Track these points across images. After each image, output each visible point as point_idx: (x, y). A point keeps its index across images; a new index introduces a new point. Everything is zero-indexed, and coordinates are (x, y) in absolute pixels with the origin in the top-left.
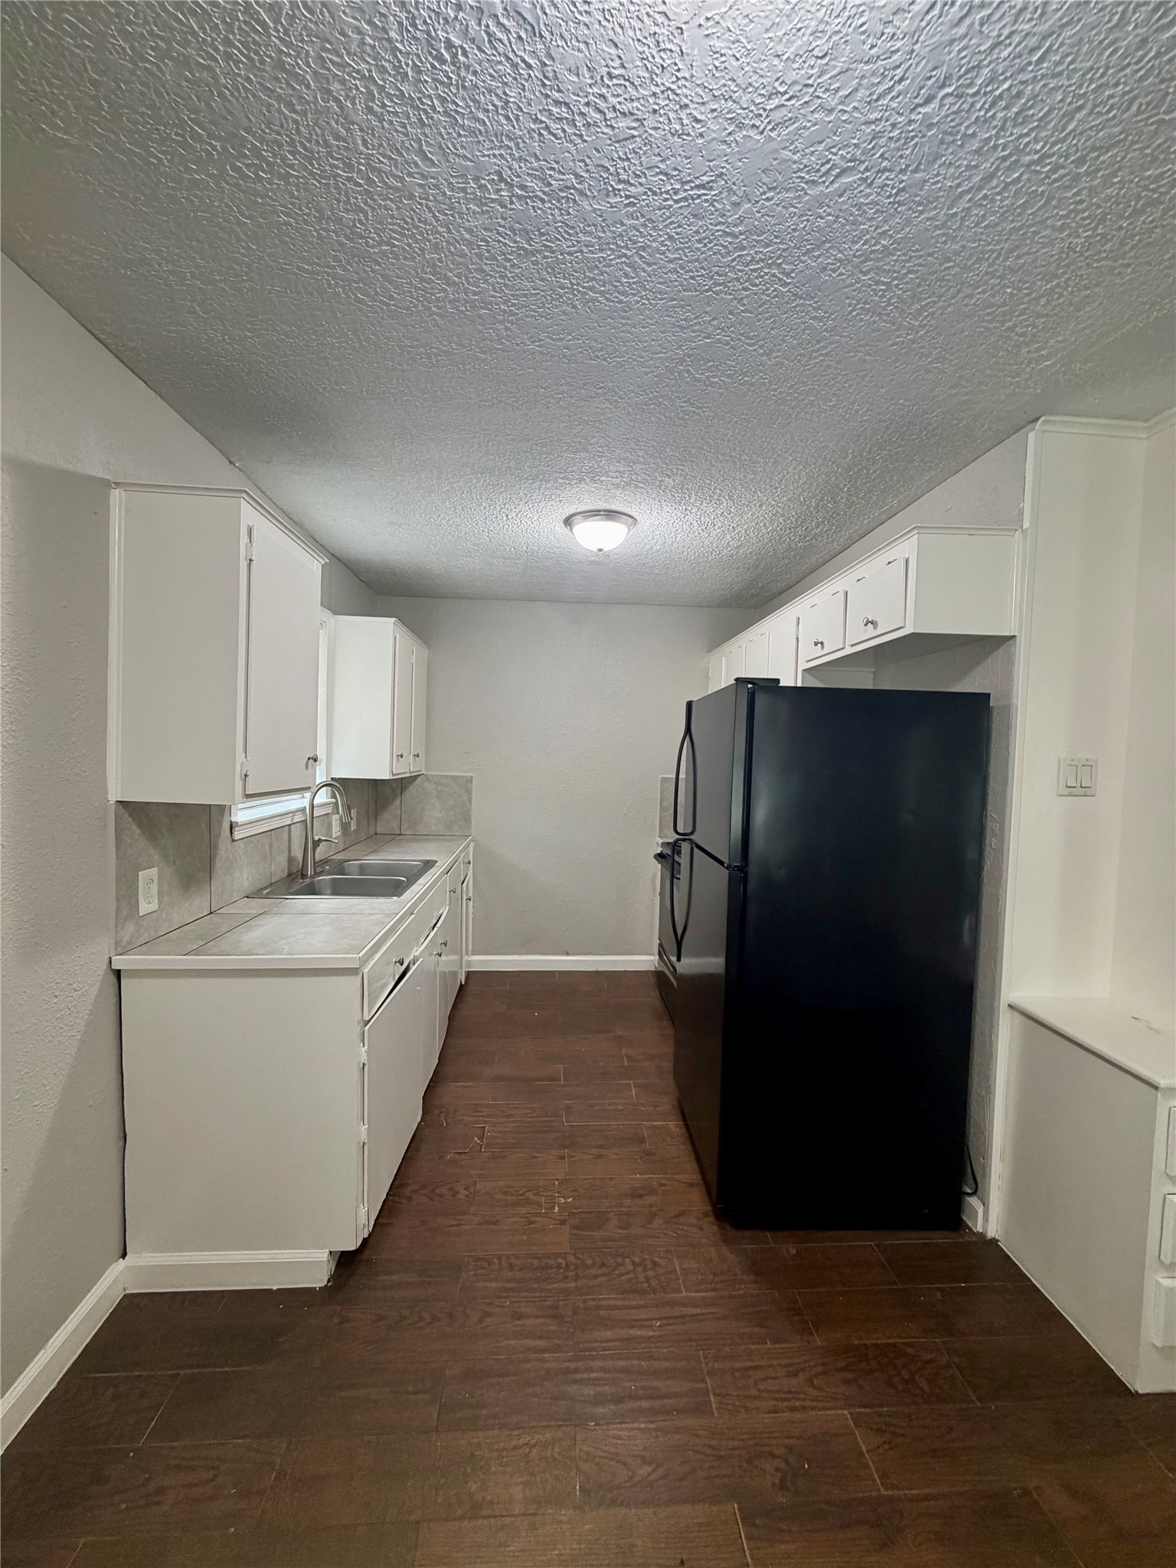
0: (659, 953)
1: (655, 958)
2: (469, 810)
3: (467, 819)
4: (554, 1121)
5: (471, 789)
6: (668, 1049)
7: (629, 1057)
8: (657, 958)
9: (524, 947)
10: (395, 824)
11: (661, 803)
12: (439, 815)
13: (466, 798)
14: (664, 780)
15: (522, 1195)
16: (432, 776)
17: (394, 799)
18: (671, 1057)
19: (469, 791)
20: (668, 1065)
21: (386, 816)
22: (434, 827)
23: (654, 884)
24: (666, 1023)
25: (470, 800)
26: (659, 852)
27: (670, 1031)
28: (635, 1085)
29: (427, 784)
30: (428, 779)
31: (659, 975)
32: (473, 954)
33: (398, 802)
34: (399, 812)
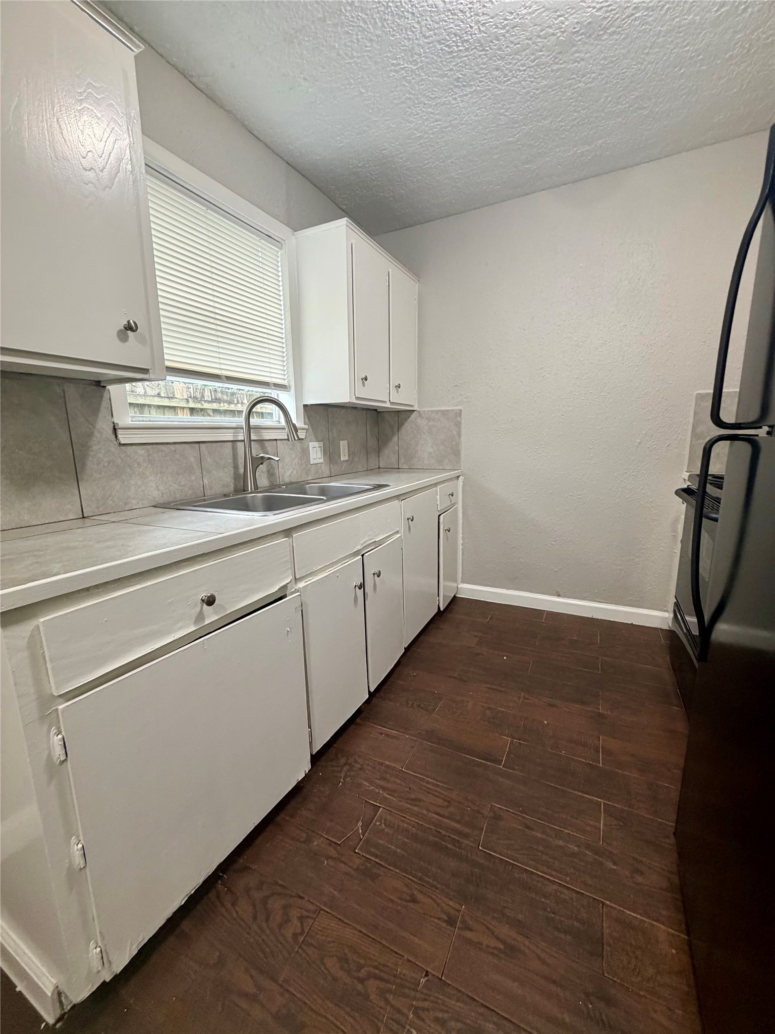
0: (675, 611)
1: (669, 615)
2: (458, 444)
3: (457, 453)
4: (466, 836)
5: (460, 422)
6: (675, 758)
7: (608, 752)
8: (672, 615)
9: (514, 582)
10: (394, 459)
11: (694, 428)
12: (431, 450)
13: (455, 432)
14: (700, 397)
15: (362, 981)
16: (424, 411)
17: (393, 435)
18: (678, 773)
19: (458, 425)
20: (671, 789)
21: (386, 452)
22: (426, 462)
23: (675, 530)
24: (676, 710)
25: (459, 435)
26: (685, 486)
27: (681, 726)
28: (609, 811)
29: (419, 421)
30: (420, 416)
31: (671, 635)
32: (463, 582)
33: (395, 439)
34: (397, 448)
